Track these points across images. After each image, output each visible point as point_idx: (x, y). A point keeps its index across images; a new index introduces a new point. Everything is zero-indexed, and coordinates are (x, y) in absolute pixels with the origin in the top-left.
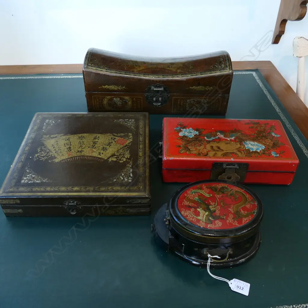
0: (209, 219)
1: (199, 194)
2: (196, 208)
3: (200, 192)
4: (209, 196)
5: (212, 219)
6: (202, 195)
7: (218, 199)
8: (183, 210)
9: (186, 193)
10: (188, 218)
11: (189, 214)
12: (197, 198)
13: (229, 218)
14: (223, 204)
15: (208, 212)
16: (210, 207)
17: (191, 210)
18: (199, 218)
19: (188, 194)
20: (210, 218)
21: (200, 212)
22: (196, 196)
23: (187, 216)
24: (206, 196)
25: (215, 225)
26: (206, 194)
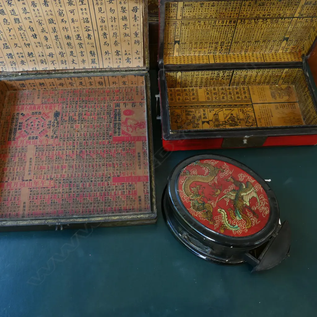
0: (246, 187)
1: (230, 221)
2: (249, 208)
3: (227, 222)
4: (224, 211)
5: (244, 185)
6: (229, 217)
7: (217, 200)
8: (264, 215)
9: (243, 232)
10: (267, 203)
11: (261, 206)
12: (238, 218)
13: (226, 175)
14: (217, 191)
15: (241, 195)
16: (233, 198)
17: (256, 209)
18: (255, 195)
19: (243, 230)
20: (244, 187)
21: (248, 200)
22: (236, 221)
23: (266, 206)
24: (226, 213)
25: (246, 178)
26: (224, 215)
